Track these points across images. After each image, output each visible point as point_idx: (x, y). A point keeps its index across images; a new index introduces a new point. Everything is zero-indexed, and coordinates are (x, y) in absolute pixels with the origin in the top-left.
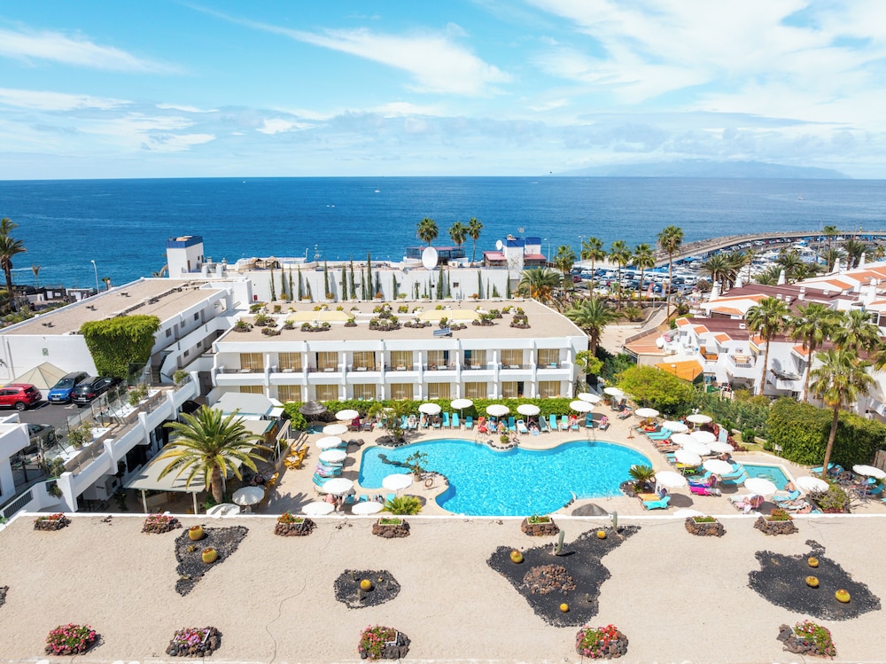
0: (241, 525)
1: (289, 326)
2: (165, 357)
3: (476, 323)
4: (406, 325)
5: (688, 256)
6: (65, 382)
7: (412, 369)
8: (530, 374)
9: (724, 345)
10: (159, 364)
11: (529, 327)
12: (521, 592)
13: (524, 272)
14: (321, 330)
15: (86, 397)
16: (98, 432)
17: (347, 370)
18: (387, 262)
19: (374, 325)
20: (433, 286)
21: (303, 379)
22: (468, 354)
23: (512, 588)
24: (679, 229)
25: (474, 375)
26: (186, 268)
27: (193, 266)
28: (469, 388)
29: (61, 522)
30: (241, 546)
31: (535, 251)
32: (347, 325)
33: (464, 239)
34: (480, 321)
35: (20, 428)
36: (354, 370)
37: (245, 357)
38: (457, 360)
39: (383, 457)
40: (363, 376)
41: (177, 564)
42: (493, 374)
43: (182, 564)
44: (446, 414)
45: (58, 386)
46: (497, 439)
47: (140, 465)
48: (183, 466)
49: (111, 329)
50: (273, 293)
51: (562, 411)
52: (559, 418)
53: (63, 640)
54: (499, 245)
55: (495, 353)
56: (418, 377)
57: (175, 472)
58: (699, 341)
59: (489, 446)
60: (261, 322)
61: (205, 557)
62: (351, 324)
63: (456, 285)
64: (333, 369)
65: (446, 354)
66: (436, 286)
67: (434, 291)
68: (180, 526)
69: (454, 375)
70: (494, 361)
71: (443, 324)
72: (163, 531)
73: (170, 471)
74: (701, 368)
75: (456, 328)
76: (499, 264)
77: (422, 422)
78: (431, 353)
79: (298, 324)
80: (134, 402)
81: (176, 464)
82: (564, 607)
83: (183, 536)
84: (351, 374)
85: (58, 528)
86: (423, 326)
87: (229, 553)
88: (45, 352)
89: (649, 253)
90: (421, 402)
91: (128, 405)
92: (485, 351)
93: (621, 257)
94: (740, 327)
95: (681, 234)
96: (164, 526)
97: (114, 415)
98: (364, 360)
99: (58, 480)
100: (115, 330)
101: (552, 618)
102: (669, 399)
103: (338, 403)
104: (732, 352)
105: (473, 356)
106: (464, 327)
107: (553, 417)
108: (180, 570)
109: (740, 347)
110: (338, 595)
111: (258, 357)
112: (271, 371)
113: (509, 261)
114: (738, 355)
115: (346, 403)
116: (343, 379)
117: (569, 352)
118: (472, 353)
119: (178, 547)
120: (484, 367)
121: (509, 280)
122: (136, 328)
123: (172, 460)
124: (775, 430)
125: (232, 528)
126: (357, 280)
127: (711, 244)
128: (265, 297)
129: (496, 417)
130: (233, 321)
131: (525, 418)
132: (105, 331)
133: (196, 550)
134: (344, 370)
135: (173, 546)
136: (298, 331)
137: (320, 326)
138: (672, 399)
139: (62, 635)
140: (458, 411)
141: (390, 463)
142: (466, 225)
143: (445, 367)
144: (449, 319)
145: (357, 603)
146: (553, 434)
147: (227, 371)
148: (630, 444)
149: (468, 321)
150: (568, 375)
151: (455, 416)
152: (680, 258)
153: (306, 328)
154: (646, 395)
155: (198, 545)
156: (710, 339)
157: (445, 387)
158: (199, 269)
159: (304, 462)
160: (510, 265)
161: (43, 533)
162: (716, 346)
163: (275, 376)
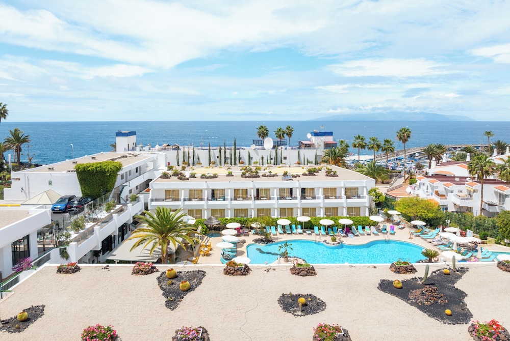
0: (200, 270)
1: (193, 176)
2: (123, 188)
3: (304, 174)
4: (263, 176)
5: (399, 156)
6: (62, 200)
7: (270, 199)
8: (343, 202)
9: (450, 188)
10: (119, 192)
11: (337, 176)
12: (411, 304)
13: (325, 150)
14: (213, 177)
15: (77, 207)
16: (88, 225)
17: (231, 200)
18: (242, 147)
19: (243, 175)
20: (272, 159)
21: (206, 205)
22: (303, 190)
23: (403, 303)
24: (408, 129)
25: (308, 202)
26: (127, 148)
27: (131, 148)
28: (305, 211)
29: (75, 268)
30: (203, 281)
31: (329, 139)
32: (228, 175)
33: (284, 137)
34: (307, 173)
35: (46, 212)
36: (236, 199)
37: (168, 192)
38: (297, 193)
39: (260, 250)
40: (241, 203)
41: (162, 292)
42: (320, 202)
43: (166, 292)
44: (294, 226)
45: (58, 202)
46: (329, 239)
47: (108, 251)
48: (146, 242)
49: (94, 167)
50: (178, 162)
51: (365, 224)
52: (364, 228)
53: (95, 334)
54: (309, 136)
55: (320, 189)
56: (274, 203)
57: (142, 246)
58: (433, 188)
59: (325, 243)
60: (176, 174)
61: (182, 286)
62: (230, 175)
63: (285, 158)
64: (222, 199)
65: (291, 190)
66: (273, 159)
67: (273, 161)
68: (157, 271)
69: (297, 203)
70: (321, 194)
71: (285, 174)
72: (147, 273)
73: (138, 245)
74: (438, 203)
75: (294, 176)
76: (309, 146)
77: (280, 230)
78: (282, 190)
79: (198, 175)
80: (108, 210)
81: (142, 242)
82: (448, 311)
83: (161, 276)
84: (234, 202)
85: (73, 272)
86: (274, 176)
87: (197, 286)
88: (50, 183)
89: (391, 145)
90: (278, 219)
91: (105, 212)
92: (313, 189)
93: (375, 146)
94: (456, 180)
95: (410, 132)
96: (148, 270)
97: (96, 217)
98: (241, 194)
99: (67, 247)
100: (96, 168)
101: (442, 319)
102: (431, 215)
103: (226, 219)
104: (456, 192)
105: (306, 192)
106: (298, 176)
107: (360, 227)
108: (166, 294)
109: (461, 189)
110: (283, 308)
111: (176, 192)
112: (185, 200)
113: (316, 144)
114: (460, 194)
115: (231, 219)
116: (228, 205)
117: (365, 189)
118: (306, 190)
119: (160, 283)
120: (314, 198)
121: (316, 155)
122: (109, 166)
123: (138, 239)
124: (504, 229)
125: (193, 271)
126: (228, 155)
127: (411, 151)
128: (173, 163)
129: (325, 226)
130: (159, 174)
131: (344, 226)
132: (90, 168)
133: (173, 284)
134: (229, 200)
135: (156, 282)
136: (199, 179)
137: (212, 175)
138: (432, 215)
139: (93, 332)
140: (301, 223)
141: (265, 253)
142: (285, 130)
143: (291, 198)
144: (288, 172)
145: (300, 313)
146: (361, 237)
147: (157, 200)
148: (411, 241)
149: (300, 173)
150: (365, 203)
151: (299, 226)
152: (395, 157)
153: (203, 177)
154: (416, 212)
155: (173, 281)
156: (440, 186)
157: (291, 210)
158: (134, 149)
159: (210, 252)
160: (316, 147)
161: (63, 275)
162: (444, 190)
163: (187, 203)
